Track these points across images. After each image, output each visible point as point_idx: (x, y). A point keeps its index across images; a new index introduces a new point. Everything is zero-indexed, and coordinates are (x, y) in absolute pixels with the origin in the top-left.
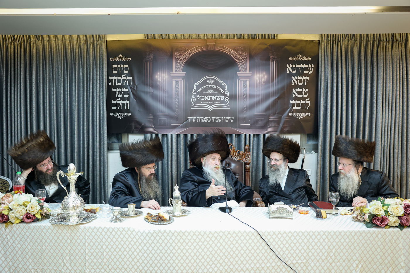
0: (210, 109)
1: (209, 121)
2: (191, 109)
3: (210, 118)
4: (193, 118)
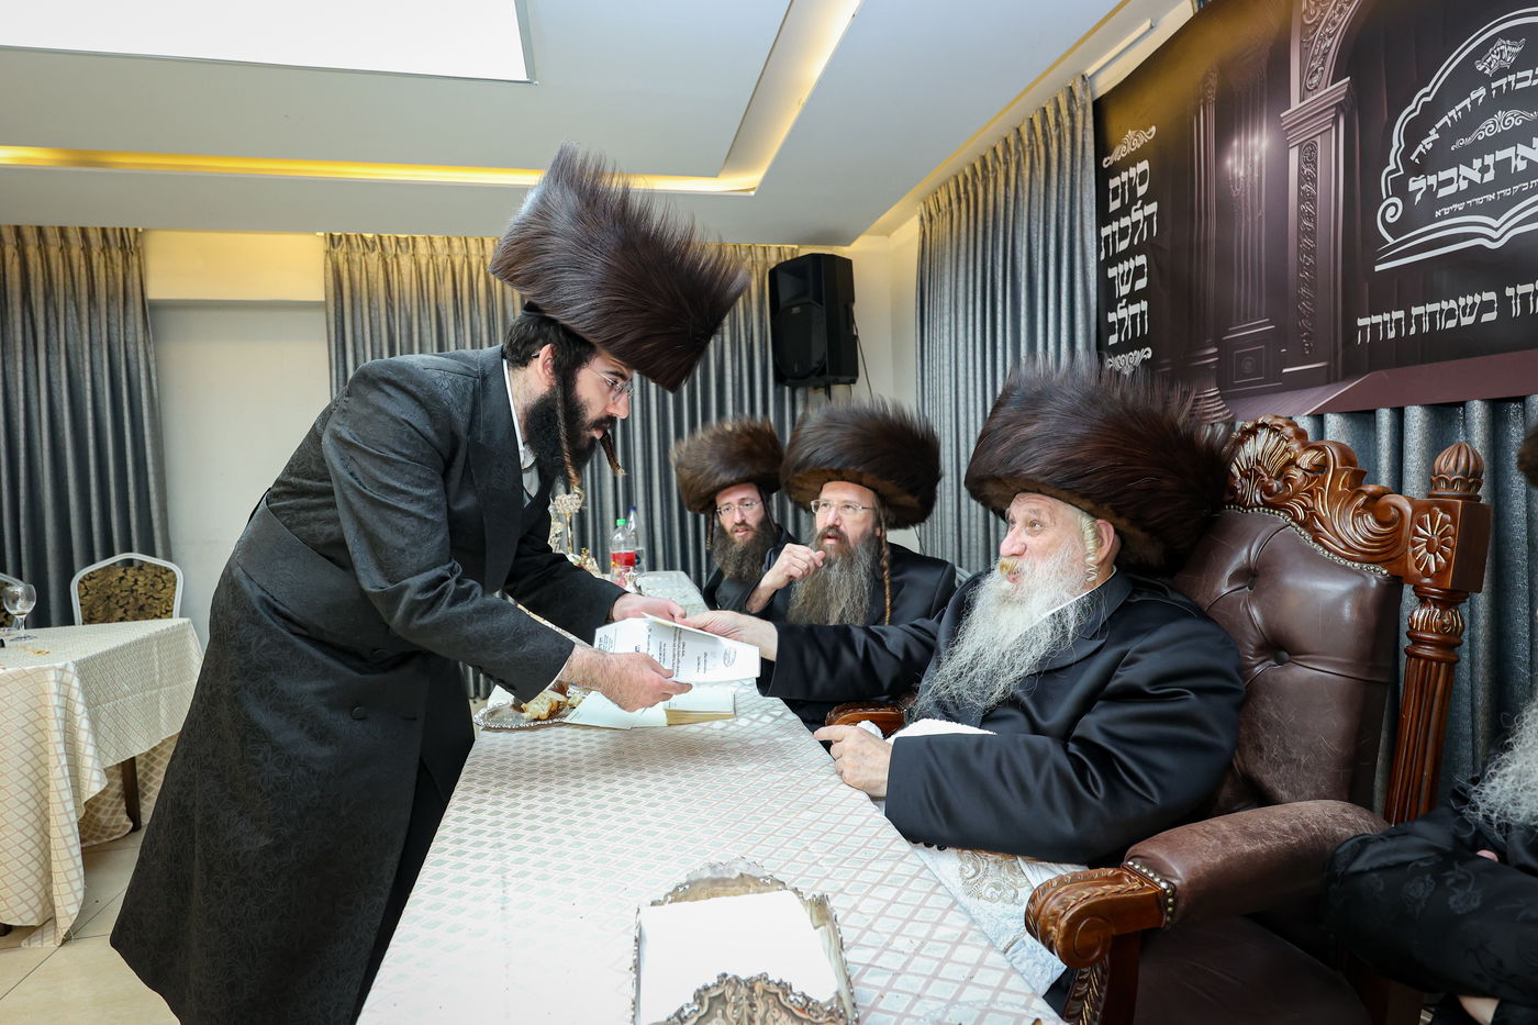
0: (1495, 235)
1: (1489, 317)
3: (1490, 296)
4: (1386, 317)
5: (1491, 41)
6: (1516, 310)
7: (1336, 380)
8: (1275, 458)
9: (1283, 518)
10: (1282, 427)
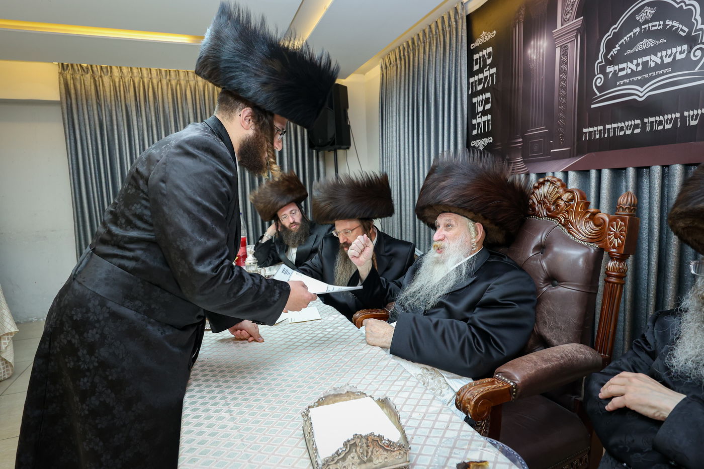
0: (641, 95)
1: (637, 131)
2: (593, 106)
3: (638, 122)
4: (595, 129)
5: (642, 7)
6: (648, 129)
7: (573, 156)
8: (553, 195)
9: (555, 222)
10: (556, 182)
